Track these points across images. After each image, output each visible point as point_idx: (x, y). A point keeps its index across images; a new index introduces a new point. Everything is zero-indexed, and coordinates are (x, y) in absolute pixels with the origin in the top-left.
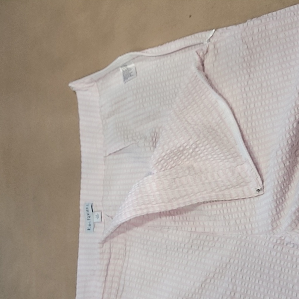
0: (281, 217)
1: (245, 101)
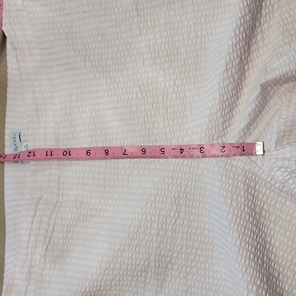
0: (227, 133)
1: (196, 15)
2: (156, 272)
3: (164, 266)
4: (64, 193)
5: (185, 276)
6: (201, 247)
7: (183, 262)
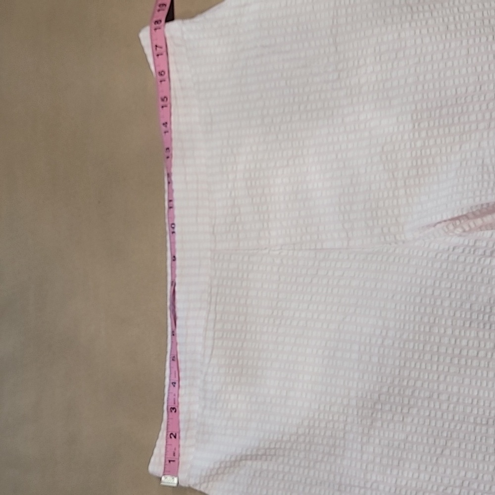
1: (419, 51)
2: (360, 414)
3: (370, 406)
4: (218, 300)
5: (401, 419)
6: (421, 376)
7: (397, 399)
